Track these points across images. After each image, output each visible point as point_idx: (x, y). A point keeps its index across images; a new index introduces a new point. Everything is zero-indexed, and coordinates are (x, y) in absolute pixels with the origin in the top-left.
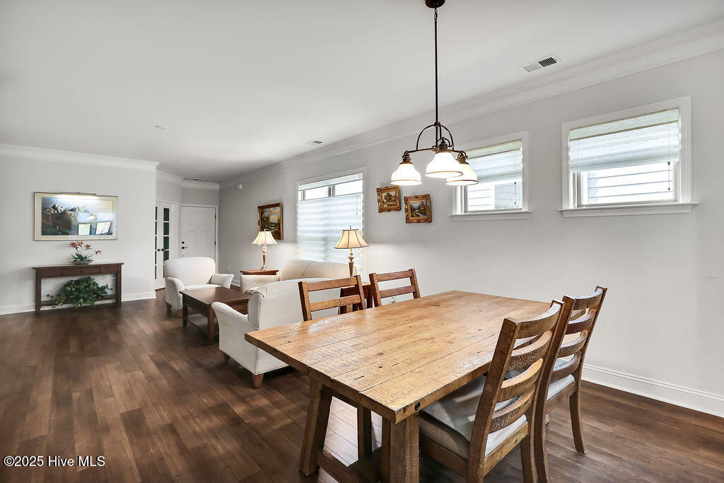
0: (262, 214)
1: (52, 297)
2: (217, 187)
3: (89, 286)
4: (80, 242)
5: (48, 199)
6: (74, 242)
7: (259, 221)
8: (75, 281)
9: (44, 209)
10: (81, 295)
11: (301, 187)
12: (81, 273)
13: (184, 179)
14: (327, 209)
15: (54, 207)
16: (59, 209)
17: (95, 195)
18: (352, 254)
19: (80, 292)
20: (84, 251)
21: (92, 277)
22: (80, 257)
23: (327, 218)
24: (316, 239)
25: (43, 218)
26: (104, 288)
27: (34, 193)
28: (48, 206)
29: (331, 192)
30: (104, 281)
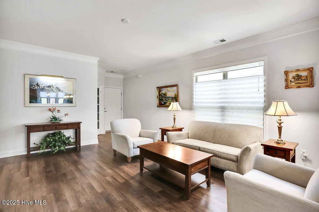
0: (160, 91)
1: (37, 144)
2: (122, 77)
3: (61, 138)
4: (54, 108)
5: (33, 79)
6: (50, 108)
7: (157, 96)
8: (52, 134)
9: (31, 85)
10: (57, 144)
11: (195, 74)
12: (56, 129)
13: (106, 72)
14: (223, 87)
15: (37, 85)
16: (41, 85)
17: (62, 77)
18: (280, 120)
19: (56, 142)
20: (56, 114)
21: (62, 131)
22: (55, 118)
23: (224, 94)
24: (213, 108)
25: (30, 92)
26: (69, 138)
27: (25, 75)
28: (33, 84)
29: (225, 76)
30: (69, 133)
